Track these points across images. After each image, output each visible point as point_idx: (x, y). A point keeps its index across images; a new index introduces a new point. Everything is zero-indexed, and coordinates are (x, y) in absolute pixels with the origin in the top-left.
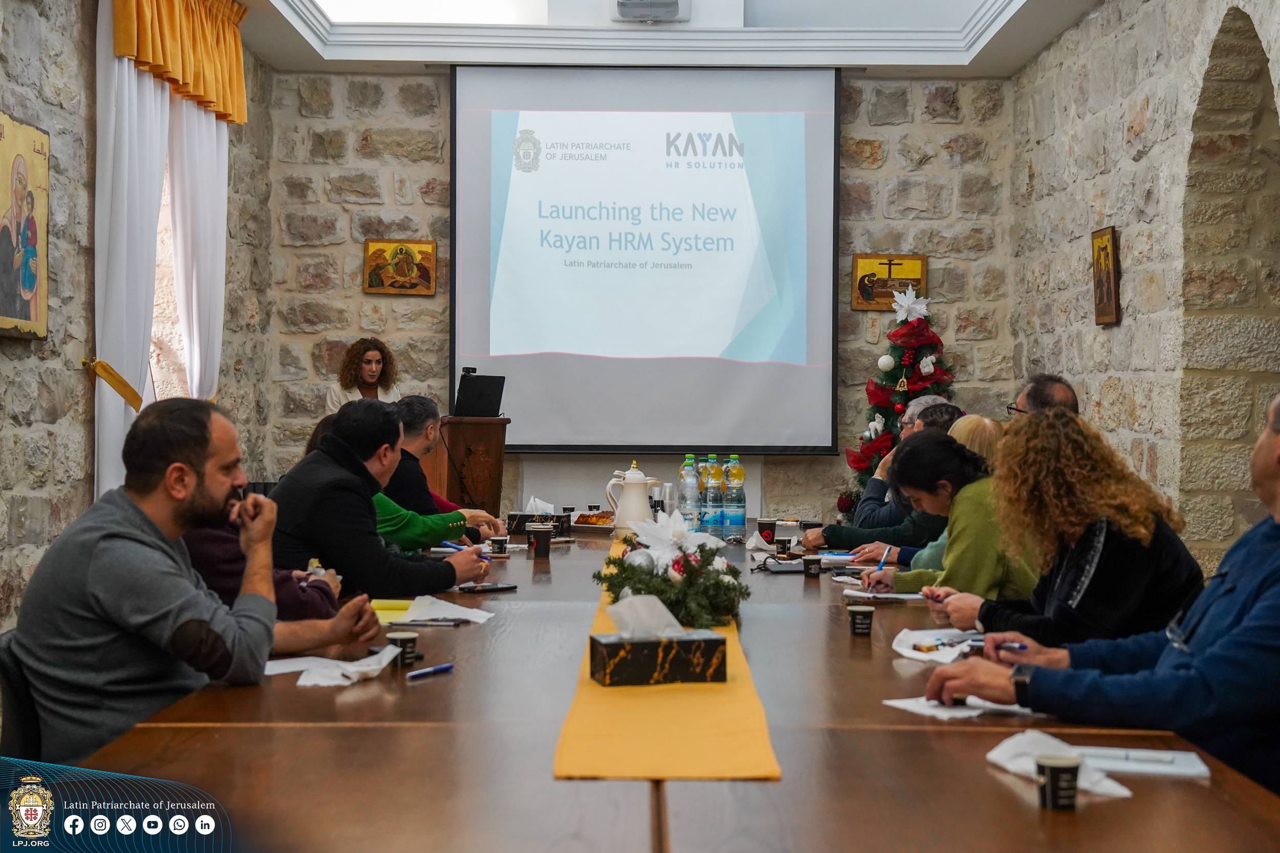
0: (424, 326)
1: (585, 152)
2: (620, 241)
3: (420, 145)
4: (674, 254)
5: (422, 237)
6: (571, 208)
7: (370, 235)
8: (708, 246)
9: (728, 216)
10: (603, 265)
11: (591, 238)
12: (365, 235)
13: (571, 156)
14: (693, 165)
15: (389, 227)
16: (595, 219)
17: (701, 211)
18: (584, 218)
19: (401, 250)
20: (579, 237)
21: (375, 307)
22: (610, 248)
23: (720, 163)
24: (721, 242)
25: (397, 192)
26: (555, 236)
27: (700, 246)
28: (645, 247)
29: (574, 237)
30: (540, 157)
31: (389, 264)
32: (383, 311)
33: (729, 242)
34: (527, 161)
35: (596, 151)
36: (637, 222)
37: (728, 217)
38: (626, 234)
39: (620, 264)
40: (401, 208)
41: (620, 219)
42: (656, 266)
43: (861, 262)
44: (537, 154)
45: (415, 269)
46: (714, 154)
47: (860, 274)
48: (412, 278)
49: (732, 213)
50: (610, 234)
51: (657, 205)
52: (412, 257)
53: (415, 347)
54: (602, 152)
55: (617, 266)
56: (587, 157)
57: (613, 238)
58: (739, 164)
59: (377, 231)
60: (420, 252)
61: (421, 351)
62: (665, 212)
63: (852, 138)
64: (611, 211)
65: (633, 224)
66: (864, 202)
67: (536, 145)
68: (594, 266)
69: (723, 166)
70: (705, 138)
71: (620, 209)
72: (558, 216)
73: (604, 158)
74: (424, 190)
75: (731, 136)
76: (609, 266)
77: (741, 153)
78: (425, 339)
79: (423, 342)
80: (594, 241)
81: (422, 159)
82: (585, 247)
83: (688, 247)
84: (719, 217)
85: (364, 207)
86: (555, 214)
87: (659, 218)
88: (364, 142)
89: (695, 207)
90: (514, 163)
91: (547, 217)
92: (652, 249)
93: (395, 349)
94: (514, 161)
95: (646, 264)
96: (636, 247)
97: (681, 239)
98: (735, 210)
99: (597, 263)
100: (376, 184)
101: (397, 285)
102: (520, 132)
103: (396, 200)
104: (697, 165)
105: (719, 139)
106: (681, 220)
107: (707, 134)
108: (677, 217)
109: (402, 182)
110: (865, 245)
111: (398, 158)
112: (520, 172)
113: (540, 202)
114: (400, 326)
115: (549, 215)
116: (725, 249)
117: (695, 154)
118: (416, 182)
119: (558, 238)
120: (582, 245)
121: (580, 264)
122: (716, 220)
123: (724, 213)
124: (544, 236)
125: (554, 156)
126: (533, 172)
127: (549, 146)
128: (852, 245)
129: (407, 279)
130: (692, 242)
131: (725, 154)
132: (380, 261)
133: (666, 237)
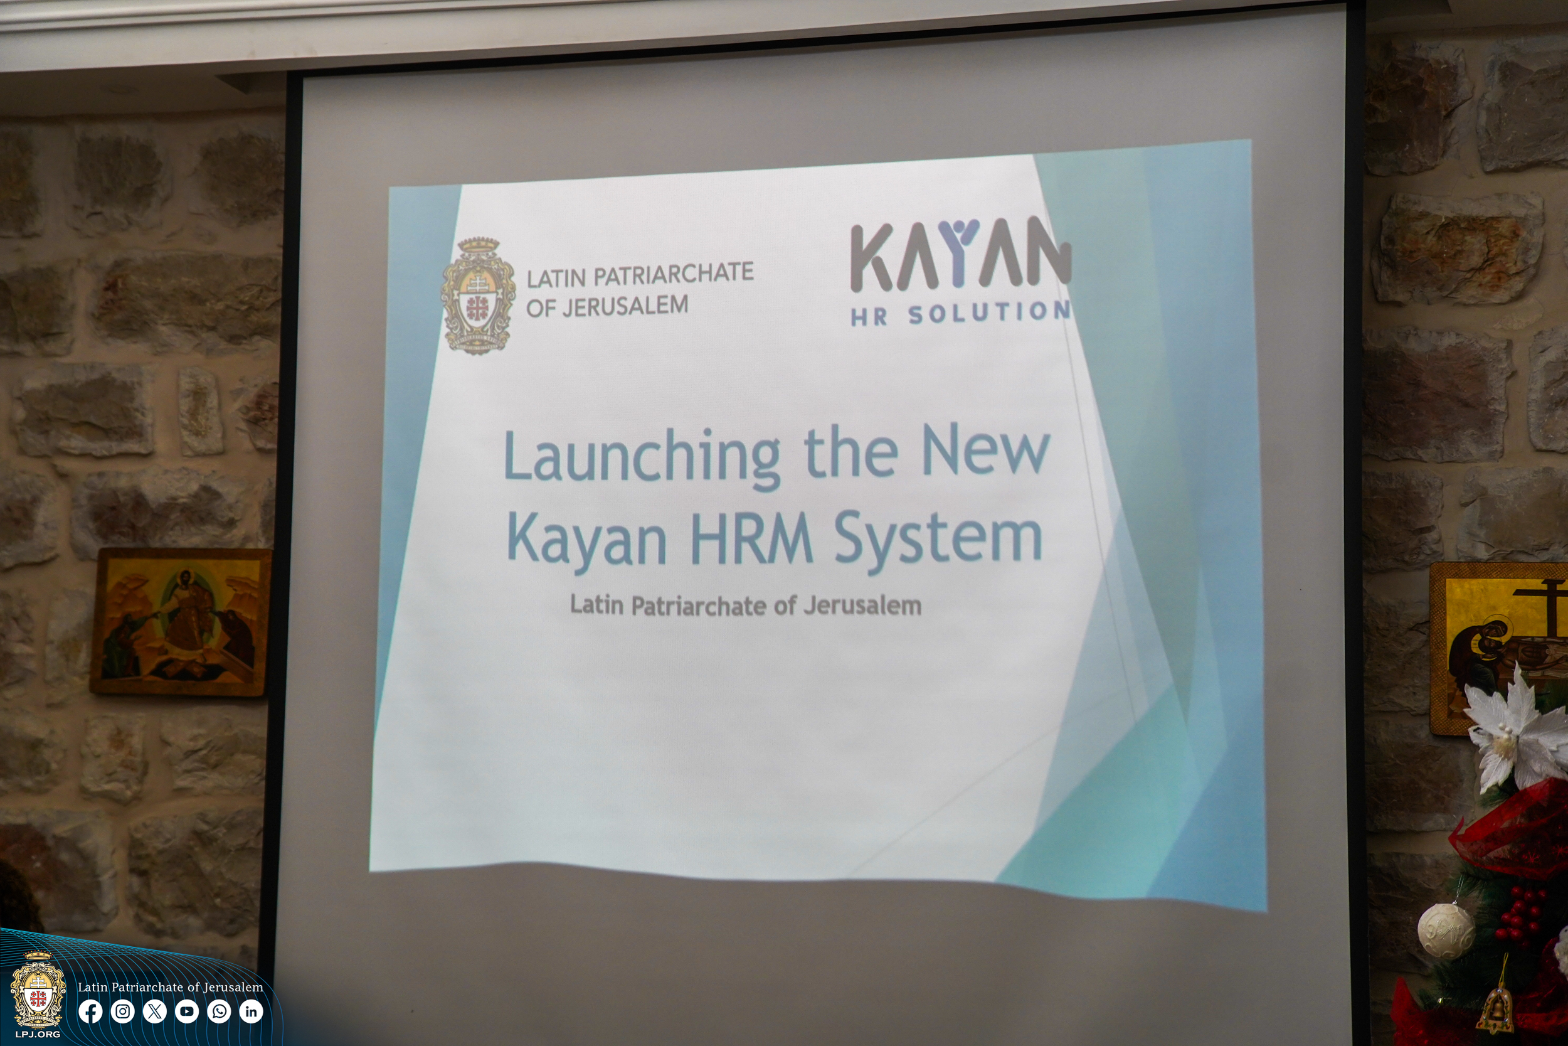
0: (240, 782)
1: (631, 291)
2: (721, 537)
3: (246, 296)
4: (872, 573)
5: (247, 538)
6: (591, 447)
7: (115, 538)
8: (967, 548)
9: (1025, 459)
10: (674, 608)
11: (643, 533)
12: (105, 537)
13: (594, 305)
14: (925, 313)
15: (164, 512)
16: (656, 477)
17: (947, 446)
18: (625, 476)
19: (185, 574)
20: (611, 530)
21: (119, 732)
22: (696, 560)
23: (1002, 306)
24: (1007, 534)
25: (185, 421)
26: (549, 529)
27: (945, 546)
28: (790, 553)
29: (598, 530)
30: (511, 313)
31: (155, 615)
32: (136, 742)
33: (1027, 534)
34: (477, 324)
35: (660, 287)
36: (768, 482)
37: (1025, 461)
38: (740, 517)
39: (721, 603)
40: (192, 464)
41: (722, 475)
42: (821, 606)
43: (1457, 590)
44: (504, 304)
45: (218, 626)
46: (985, 278)
47: (1454, 626)
48: (209, 651)
49: (1036, 449)
50: (696, 518)
51: (824, 434)
52: (211, 595)
53: (212, 840)
54: (677, 289)
55: (713, 609)
56: (637, 306)
57: (703, 530)
58: (1058, 305)
59: (133, 527)
60: (231, 582)
61: (224, 851)
62: (845, 451)
63: (1423, 215)
64: (698, 454)
65: (757, 488)
66: (1467, 405)
67: (502, 277)
68: (650, 611)
69: (1012, 312)
70: (959, 236)
71: (723, 448)
72: (556, 474)
73: (681, 305)
74: (252, 414)
75: (1034, 224)
76: (690, 609)
77: (1064, 275)
78: (239, 818)
79: (232, 827)
80: (652, 539)
81: (253, 334)
82: (627, 558)
83: (911, 552)
84: (1000, 460)
85: (105, 466)
86: (547, 468)
87: (829, 472)
88: (110, 295)
89: (929, 434)
90: (444, 330)
91: (527, 476)
92: (809, 558)
93: (160, 846)
94: (444, 324)
95: (792, 601)
96: (766, 553)
97: (893, 528)
98: (1046, 439)
99: (660, 602)
100: (136, 404)
101: (171, 670)
102: (461, 245)
103: (184, 445)
104: (938, 314)
105: (1001, 234)
106: (890, 472)
107: (966, 223)
108: (880, 464)
109: (198, 395)
110: (1472, 534)
111: (192, 333)
112: (461, 353)
113: (510, 435)
114: (181, 783)
115: (531, 470)
116: (1017, 556)
117: (932, 281)
118: (238, 393)
119: (556, 535)
120: (618, 552)
121: (614, 606)
122: (990, 469)
123: (1015, 446)
124: (518, 529)
125: (547, 307)
126: (494, 353)
127: (535, 281)
128: (1433, 535)
129: (195, 655)
130: (923, 537)
131: (1016, 279)
132: (133, 608)
133: (848, 523)
